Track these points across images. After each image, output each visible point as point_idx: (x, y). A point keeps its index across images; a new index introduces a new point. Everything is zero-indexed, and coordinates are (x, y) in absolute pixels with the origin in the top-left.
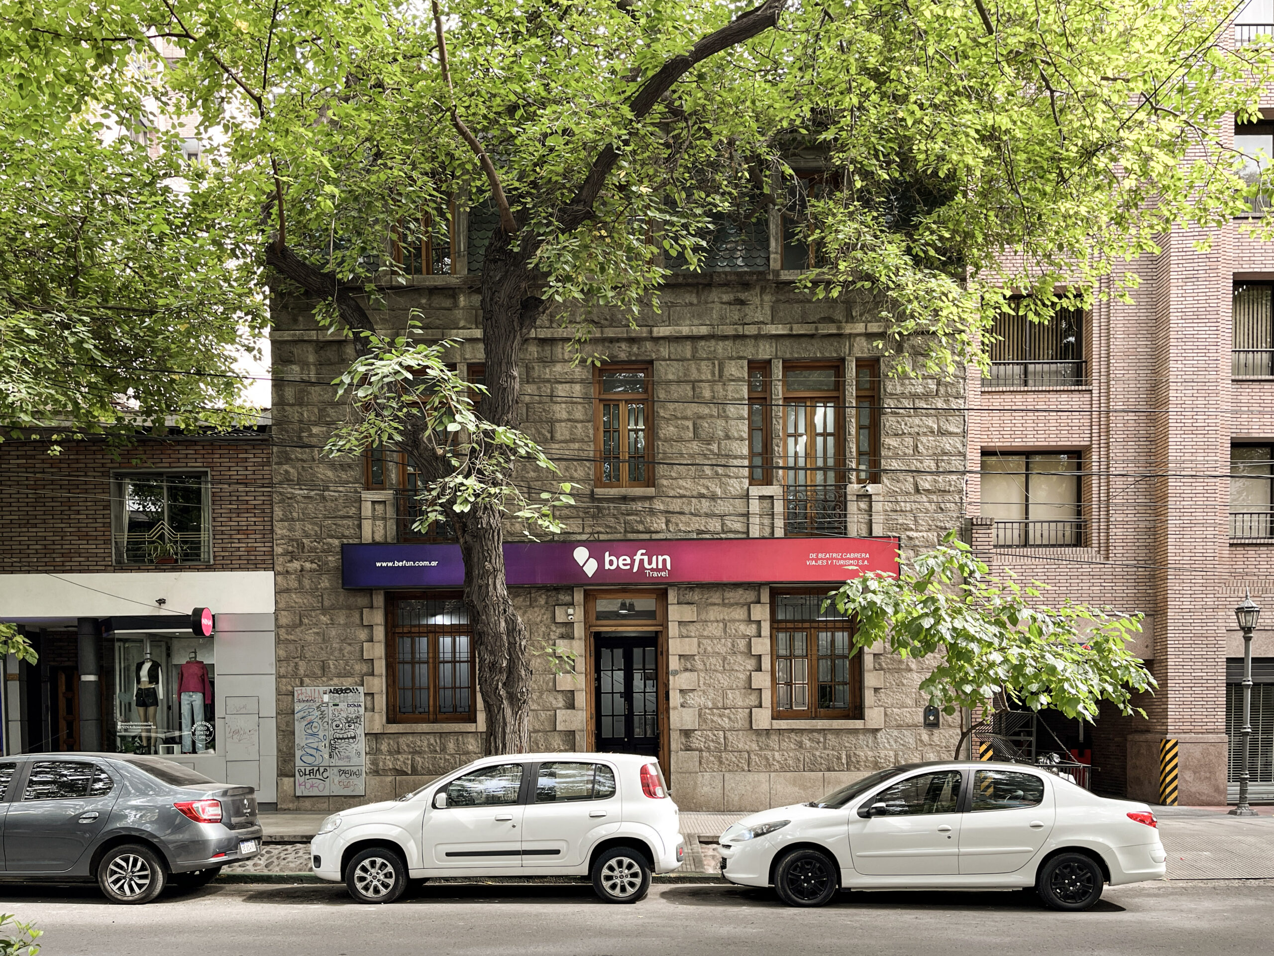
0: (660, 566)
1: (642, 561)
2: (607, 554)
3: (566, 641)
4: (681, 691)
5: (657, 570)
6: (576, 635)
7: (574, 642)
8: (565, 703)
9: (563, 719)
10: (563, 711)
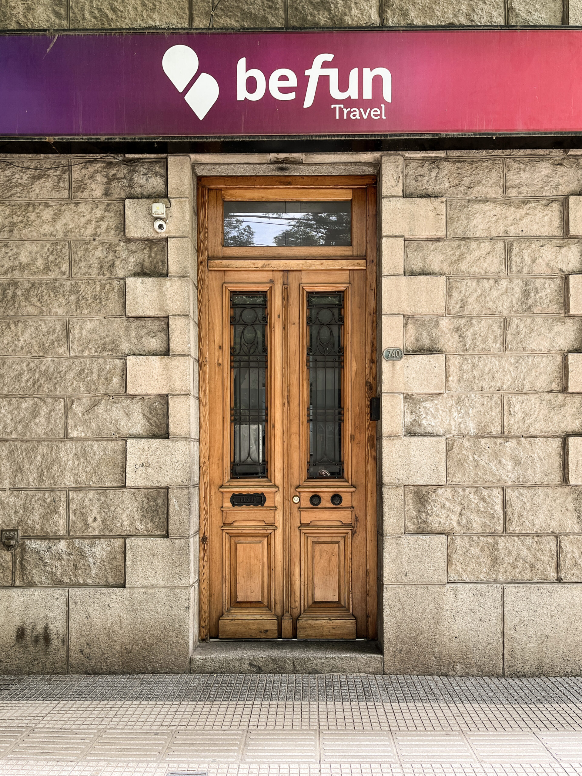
0: (368, 94)
1: (324, 81)
2: (242, 63)
3: (149, 281)
4: (408, 397)
5: (360, 103)
6: (173, 267)
7: (168, 283)
8: (147, 423)
9: (143, 461)
10: (142, 443)
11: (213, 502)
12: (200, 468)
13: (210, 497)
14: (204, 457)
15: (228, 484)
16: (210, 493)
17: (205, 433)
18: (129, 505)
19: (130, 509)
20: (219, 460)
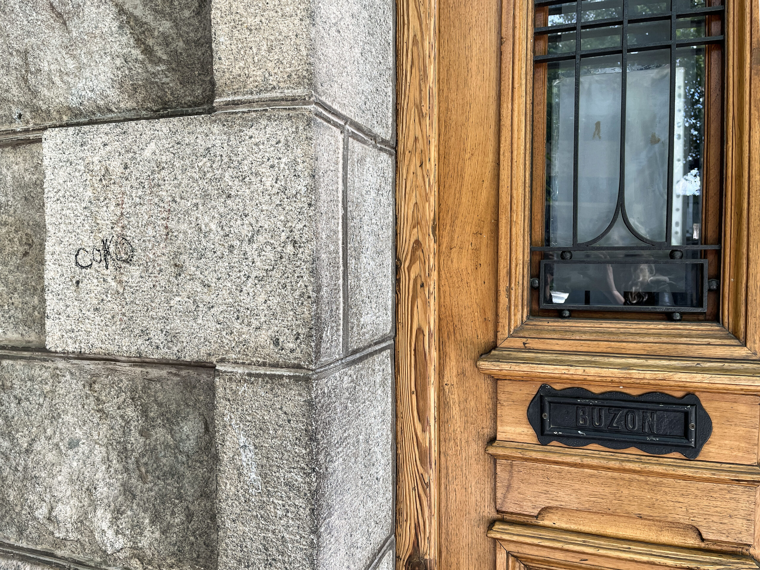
8: (136, 53)
9: (105, 233)
10: (98, 142)
11: (455, 411)
12: (397, 269)
13: (441, 390)
14: (417, 224)
15: (518, 343)
16: (441, 375)
17: (421, 115)
18: (79, 433)
19: (83, 448)
20: (478, 234)
